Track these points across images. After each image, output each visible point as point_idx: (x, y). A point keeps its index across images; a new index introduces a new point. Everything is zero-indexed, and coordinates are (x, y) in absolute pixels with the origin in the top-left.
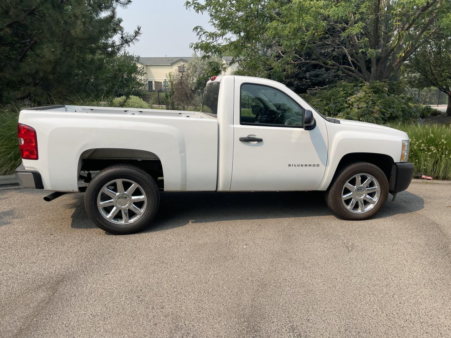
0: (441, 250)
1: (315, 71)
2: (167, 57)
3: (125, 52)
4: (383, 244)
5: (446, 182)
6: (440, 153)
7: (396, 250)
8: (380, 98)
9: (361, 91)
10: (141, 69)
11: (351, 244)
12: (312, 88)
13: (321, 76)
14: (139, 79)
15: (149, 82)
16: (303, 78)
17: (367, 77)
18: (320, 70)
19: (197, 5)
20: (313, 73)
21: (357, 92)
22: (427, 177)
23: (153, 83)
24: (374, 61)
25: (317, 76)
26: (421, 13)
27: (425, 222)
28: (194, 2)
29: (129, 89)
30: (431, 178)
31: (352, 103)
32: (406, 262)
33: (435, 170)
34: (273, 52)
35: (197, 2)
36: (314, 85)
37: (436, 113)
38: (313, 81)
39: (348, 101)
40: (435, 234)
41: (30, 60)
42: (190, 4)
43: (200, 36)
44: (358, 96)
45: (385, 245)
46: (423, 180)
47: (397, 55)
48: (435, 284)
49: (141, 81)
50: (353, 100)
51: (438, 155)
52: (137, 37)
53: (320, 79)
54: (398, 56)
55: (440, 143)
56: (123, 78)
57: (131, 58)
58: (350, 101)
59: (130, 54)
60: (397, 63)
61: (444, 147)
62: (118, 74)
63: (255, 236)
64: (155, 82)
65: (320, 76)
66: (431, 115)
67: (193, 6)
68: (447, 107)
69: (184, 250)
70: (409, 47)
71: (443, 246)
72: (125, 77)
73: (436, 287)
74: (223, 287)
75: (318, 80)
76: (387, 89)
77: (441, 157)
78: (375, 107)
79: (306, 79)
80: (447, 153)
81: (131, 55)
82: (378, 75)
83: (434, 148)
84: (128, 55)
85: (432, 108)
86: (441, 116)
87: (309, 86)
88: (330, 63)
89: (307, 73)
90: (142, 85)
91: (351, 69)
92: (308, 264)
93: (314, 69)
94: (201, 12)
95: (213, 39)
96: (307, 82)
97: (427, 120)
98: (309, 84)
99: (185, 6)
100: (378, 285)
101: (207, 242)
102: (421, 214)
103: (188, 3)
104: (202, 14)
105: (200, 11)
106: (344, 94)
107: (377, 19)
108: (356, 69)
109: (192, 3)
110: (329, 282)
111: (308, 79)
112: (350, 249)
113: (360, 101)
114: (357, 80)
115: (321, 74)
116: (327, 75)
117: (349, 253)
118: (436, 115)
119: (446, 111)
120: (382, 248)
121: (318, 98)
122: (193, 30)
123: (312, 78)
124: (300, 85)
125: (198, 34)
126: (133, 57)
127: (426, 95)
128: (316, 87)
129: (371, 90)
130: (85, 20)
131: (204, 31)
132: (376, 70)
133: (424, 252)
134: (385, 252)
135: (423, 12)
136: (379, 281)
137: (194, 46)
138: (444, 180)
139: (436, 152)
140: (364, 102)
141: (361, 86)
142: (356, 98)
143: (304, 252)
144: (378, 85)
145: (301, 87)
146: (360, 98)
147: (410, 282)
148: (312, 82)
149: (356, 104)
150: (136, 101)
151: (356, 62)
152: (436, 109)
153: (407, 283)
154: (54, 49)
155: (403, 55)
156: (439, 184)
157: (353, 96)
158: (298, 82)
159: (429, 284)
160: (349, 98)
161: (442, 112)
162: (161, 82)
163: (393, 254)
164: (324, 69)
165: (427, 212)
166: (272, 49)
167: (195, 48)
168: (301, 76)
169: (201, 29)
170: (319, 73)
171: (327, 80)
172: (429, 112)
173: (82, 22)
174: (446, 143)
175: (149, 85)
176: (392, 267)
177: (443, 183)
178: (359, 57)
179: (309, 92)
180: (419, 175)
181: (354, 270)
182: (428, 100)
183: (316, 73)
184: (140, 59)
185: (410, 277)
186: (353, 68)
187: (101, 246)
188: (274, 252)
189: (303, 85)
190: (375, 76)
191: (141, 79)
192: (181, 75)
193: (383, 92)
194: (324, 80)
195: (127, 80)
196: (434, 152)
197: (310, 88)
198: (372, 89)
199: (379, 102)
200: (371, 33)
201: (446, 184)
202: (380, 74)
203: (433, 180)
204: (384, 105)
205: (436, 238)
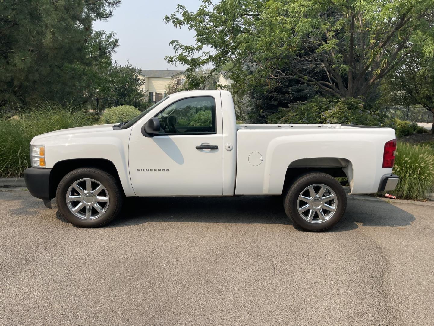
0: (375, 278)
1: (297, 86)
2: (168, 70)
3: (128, 65)
4: (313, 267)
5: (410, 202)
6: (404, 172)
7: (325, 275)
8: (354, 114)
9: (335, 107)
10: (142, 81)
11: (279, 267)
12: (294, 102)
13: (303, 91)
14: (140, 90)
15: (150, 93)
16: (286, 92)
17: (343, 93)
18: (302, 86)
19: (176, 20)
20: (295, 88)
21: (332, 107)
22: (390, 195)
23: (154, 94)
24: (350, 77)
25: (299, 91)
26: (395, 30)
27: (368, 245)
28: (173, 17)
29: (129, 99)
30: (395, 197)
31: (326, 118)
32: (330, 290)
33: (398, 189)
34: (258, 67)
35: (176, 17)
36: (295, 99)
37: (422, 131)
38: (295, 96)
39: (322, 116)
40: (374, 259)
41: (2, 67)
42: (169, 19)
43: (176, 49)
44: (331, 111)
45: (315, 269)
46: (386, 198)
47: (373, 72)
48: (353, 319)
49: (142, 92)
50: (326, 115)
51: (402, 175)
52: (114, 49)
53: (301, 94)
54: (375, 73)
55: (404, 161)
56: (125, 88)
57: (134, 70)
58: (323, 116)
59: (132, 67)
60: (373, 80)
61: (408, 166)
62: (91, 83)
63: (182, 253)
64: (156, 93)
65: (301, 91)
66: (417, 133)
67: (172, 21)
68: (432, 125)
69: (98, 266)
70: (385, 65)
71: (379, 273)
72: (127, 87)
73: (352, 322)
74: (116, 312)
75: (300, 95)
76: (362, 105)
77: (405, 175)
78: (348, 123)
79: (288, 93)
80: (411, 172)
81: (134, 68)
82: (354, 92)
83: (398, 167)
84: (130, 67)
85: (419, 125)
86: (426, 134)
87: (291, 101)
88: (306, 78)
89: (289, 88)
90: (143, 96)
91: (329, 84)
92: (222, 287)
93: (297, 84)
94: (180, 26)
95: (189, 53)
96: (289, 96)
97: (412, 137)
98: (292, 98)
99: (164, 20)
100: (287, 317)
101: (128, 258)
102: (367, 235)
103: (167, 18)
104: (180, 28)
105: (178, 25)
106: (318, 108)
107: (352, 36)
108: (333, 85)
109: (171, 18)
110: (236, 310)
111: (290, 94)
112: (276, 272)
113: (333, 117)
114: (334, 96)
115: (303, 89)
116: (308, 90)
117: (273, 276)
118: (422, 133)
119: (431, 128)
120: (310, 272)
121: (294, 112)
122: (170, 44)
123: (294, 93)
124: (283, 99)
125: (175, 48)
126: (135, 69)
127: (418, 113)
128: (298, 102)
129: (345, 106)
130: (54, 30)
131: (181, 45)
132: (353, 87)
133: (354, 279)
134: (312, 277)
135: (397, 30)
136: (291, 311)
137: (168, 58)
138: (408, 199)
139: (400, 170)
140: (337, 117)
141: (337, 102)
142: (330, 113)
143: (225, 273)
144: (353, 102)
145: (284, 101)
146: (334, 114)
147: (325, 315)
148: (293, 96)
149: (329, 119)
150: (131, 111)
151: (333, 78)
152: (422, 127)
153: (321, 315)
154: (24, 57)
155: (379, 73)
156: (402, 203)
157: (327, 112)
158: (281, 96)
159: (345, 318)
160: (322, 113)
161: (428, 130)
162: (162, 94)
163: (320, 280)
164: (305, 84)
165: (376, 234)
166: (257, 64)
167: (169, 61)
168: (283, 91)
169: (177, 42)
170: (301, 88)
171: (308, 95)
172: (415, 130)
173: (51, 32)
174: (410, 162)
175: (150, 96)
176: (313, 295)
177: (406, 202)
178: (335, 73)
179: (291, 106)
180: (382, 194)
181: (269, 297)
182: (420, 118)
183: (298, 88)
184: (141, 71)
185: (327, 308)
186: (331, 84)
187: (16, 257)
188: (193, 272)
189: (285, 99)
190: (352, 92)
191: (141, 90)
192: (176, 88)
193: (356, 108)
194: (305, 95)
195: (128, 91)
196: (398, 170)
197: (292, 103)
198: (347, 105)
199: (352, 117)
200: (348, 51)
201: (409, 204)
202: (357, 91)
203: (396, 199)
204: (356, 121)
205: (374, 264)
